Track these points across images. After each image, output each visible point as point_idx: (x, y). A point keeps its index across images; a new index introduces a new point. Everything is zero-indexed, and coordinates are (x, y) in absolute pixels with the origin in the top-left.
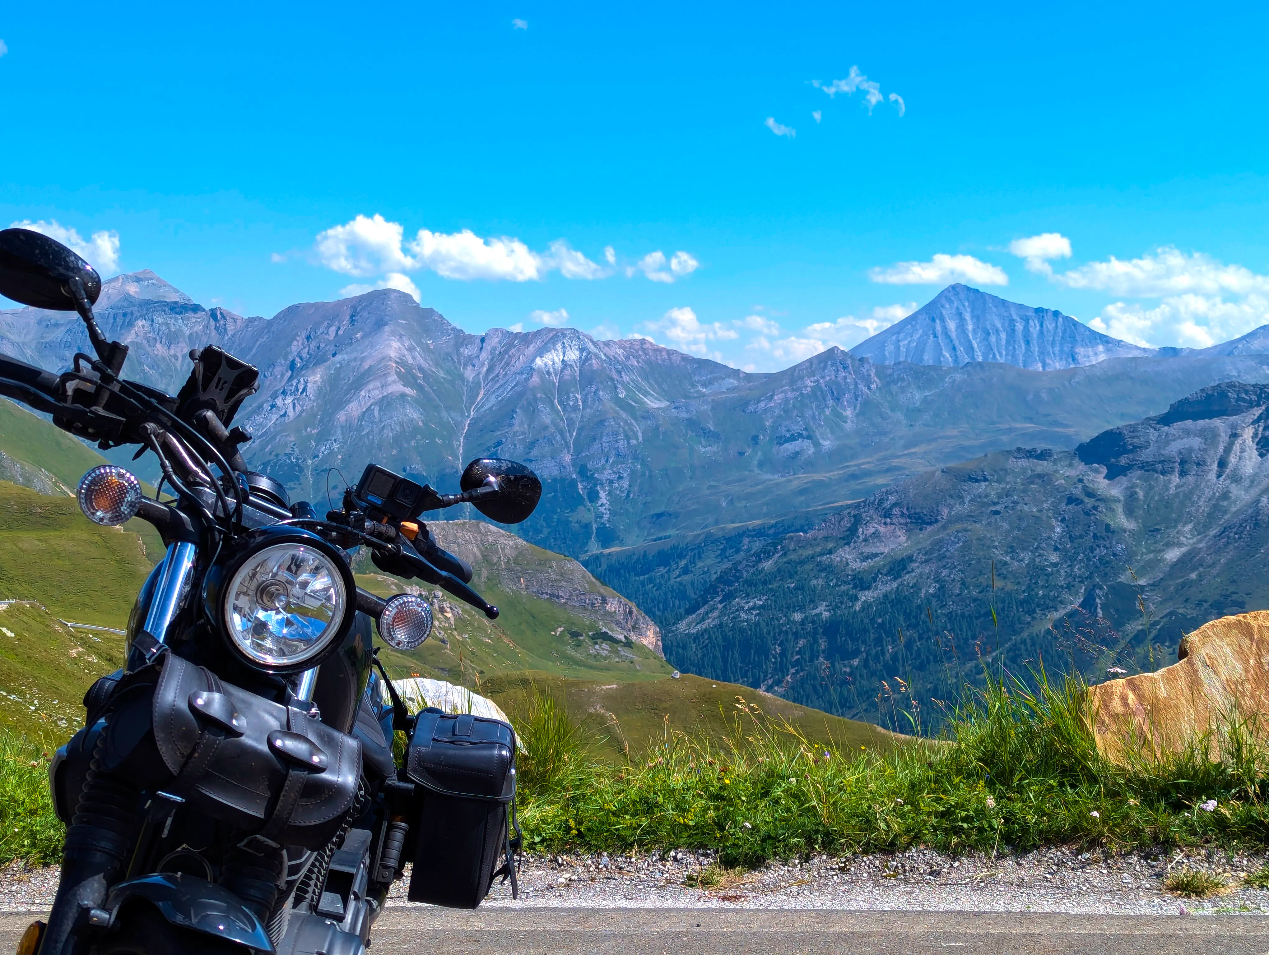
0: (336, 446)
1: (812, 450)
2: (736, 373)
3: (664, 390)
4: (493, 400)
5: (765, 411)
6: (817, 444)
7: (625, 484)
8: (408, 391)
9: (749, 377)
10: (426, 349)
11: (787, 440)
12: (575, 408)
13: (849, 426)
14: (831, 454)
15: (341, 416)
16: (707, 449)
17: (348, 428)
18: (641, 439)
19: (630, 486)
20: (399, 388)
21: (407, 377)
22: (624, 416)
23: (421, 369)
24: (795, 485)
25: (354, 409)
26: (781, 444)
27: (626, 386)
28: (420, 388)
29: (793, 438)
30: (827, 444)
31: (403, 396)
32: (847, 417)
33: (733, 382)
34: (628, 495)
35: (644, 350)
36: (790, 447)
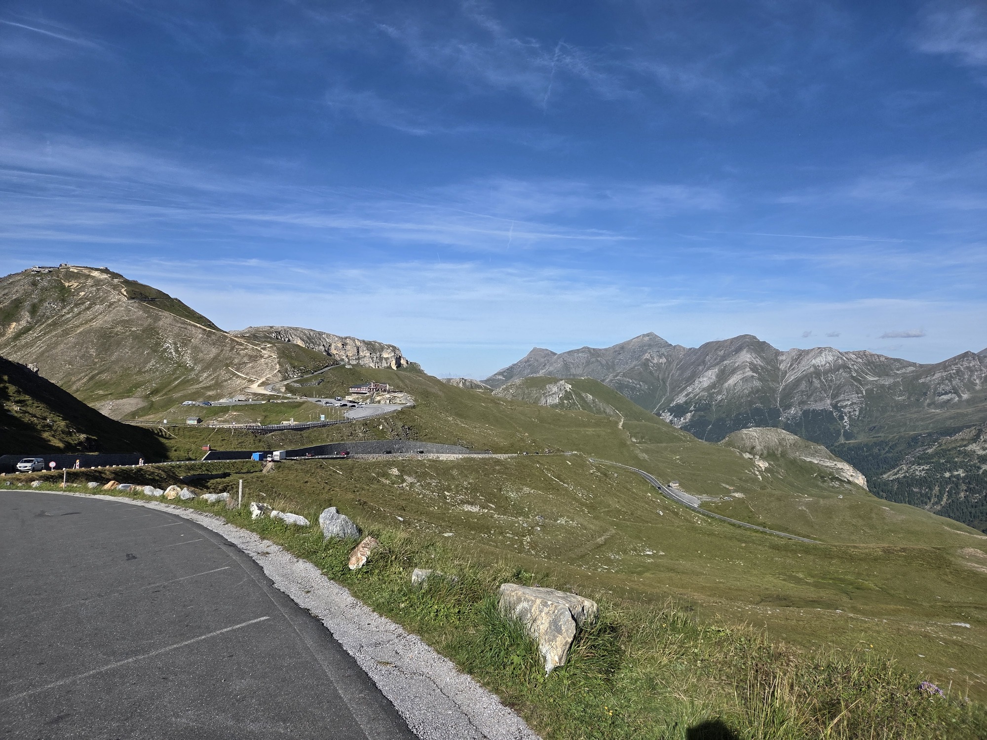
0: (724, 397)
1: (957, 399)
2: (914, 365)
3: (876, 372)
4: (793, 378)
5: (930, 381)
6: (960, 396)
7: (857, 413)
8: (755, 374)
9: (921, 366)
10: (762, 357)
11: (943, 394)
12: (832, 381)
13: (978, 388)
14: (968, 401)
15: (726, 385)
16: (900, 398)
17: (728, 390)
18: (864, 394)
19: (859, 414)
20: (751, 373)
21: (754, 368)
22: (856, 384)
23: (760, 366)
24: (947, 414)
25: (731, 381)
26: (940, 396)
27: (856, 371)
28: (759, 374)
29: (946, 393)
30: (965, 396)
31: (753, 376)
32: (977, 383)
33: (912, 368)
34: (858, 418)
35: (865, 355)
36: (945, 397)
